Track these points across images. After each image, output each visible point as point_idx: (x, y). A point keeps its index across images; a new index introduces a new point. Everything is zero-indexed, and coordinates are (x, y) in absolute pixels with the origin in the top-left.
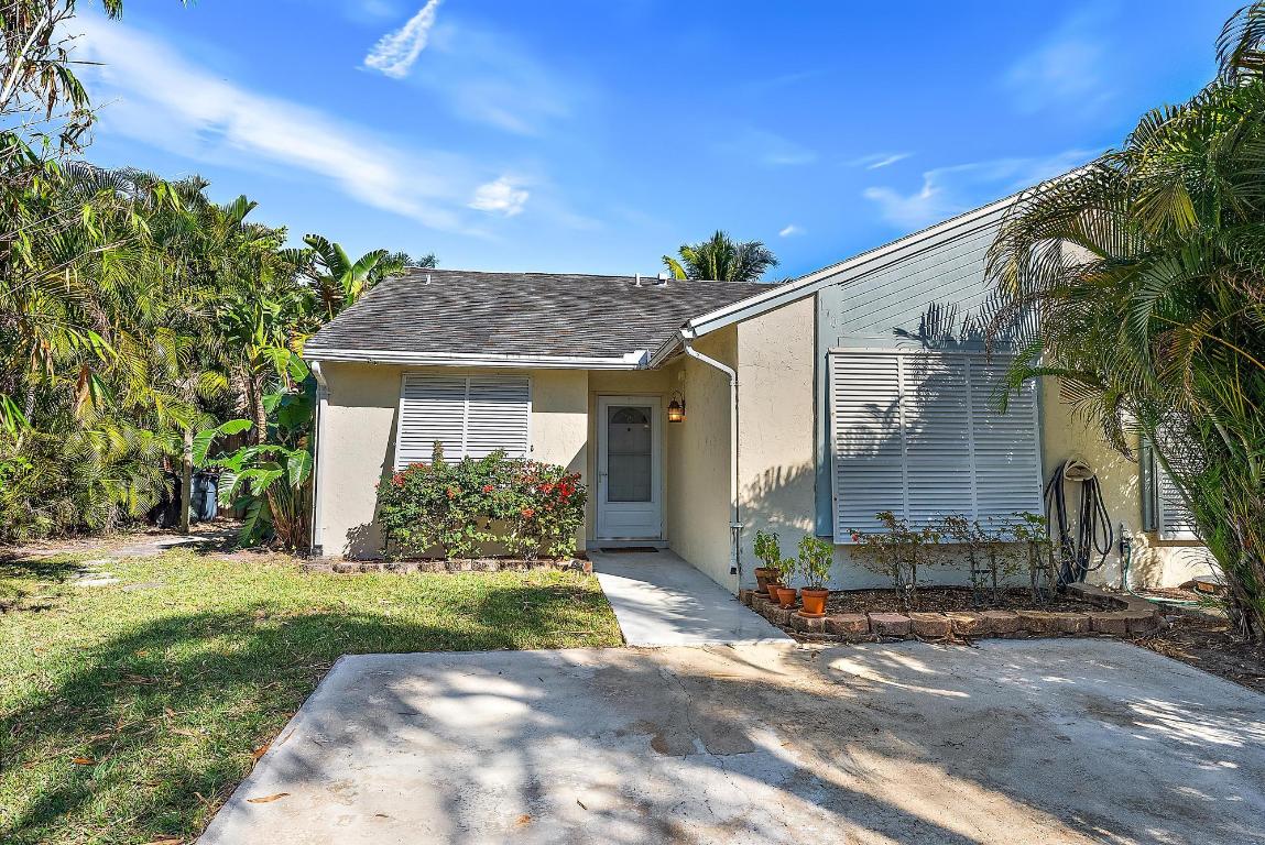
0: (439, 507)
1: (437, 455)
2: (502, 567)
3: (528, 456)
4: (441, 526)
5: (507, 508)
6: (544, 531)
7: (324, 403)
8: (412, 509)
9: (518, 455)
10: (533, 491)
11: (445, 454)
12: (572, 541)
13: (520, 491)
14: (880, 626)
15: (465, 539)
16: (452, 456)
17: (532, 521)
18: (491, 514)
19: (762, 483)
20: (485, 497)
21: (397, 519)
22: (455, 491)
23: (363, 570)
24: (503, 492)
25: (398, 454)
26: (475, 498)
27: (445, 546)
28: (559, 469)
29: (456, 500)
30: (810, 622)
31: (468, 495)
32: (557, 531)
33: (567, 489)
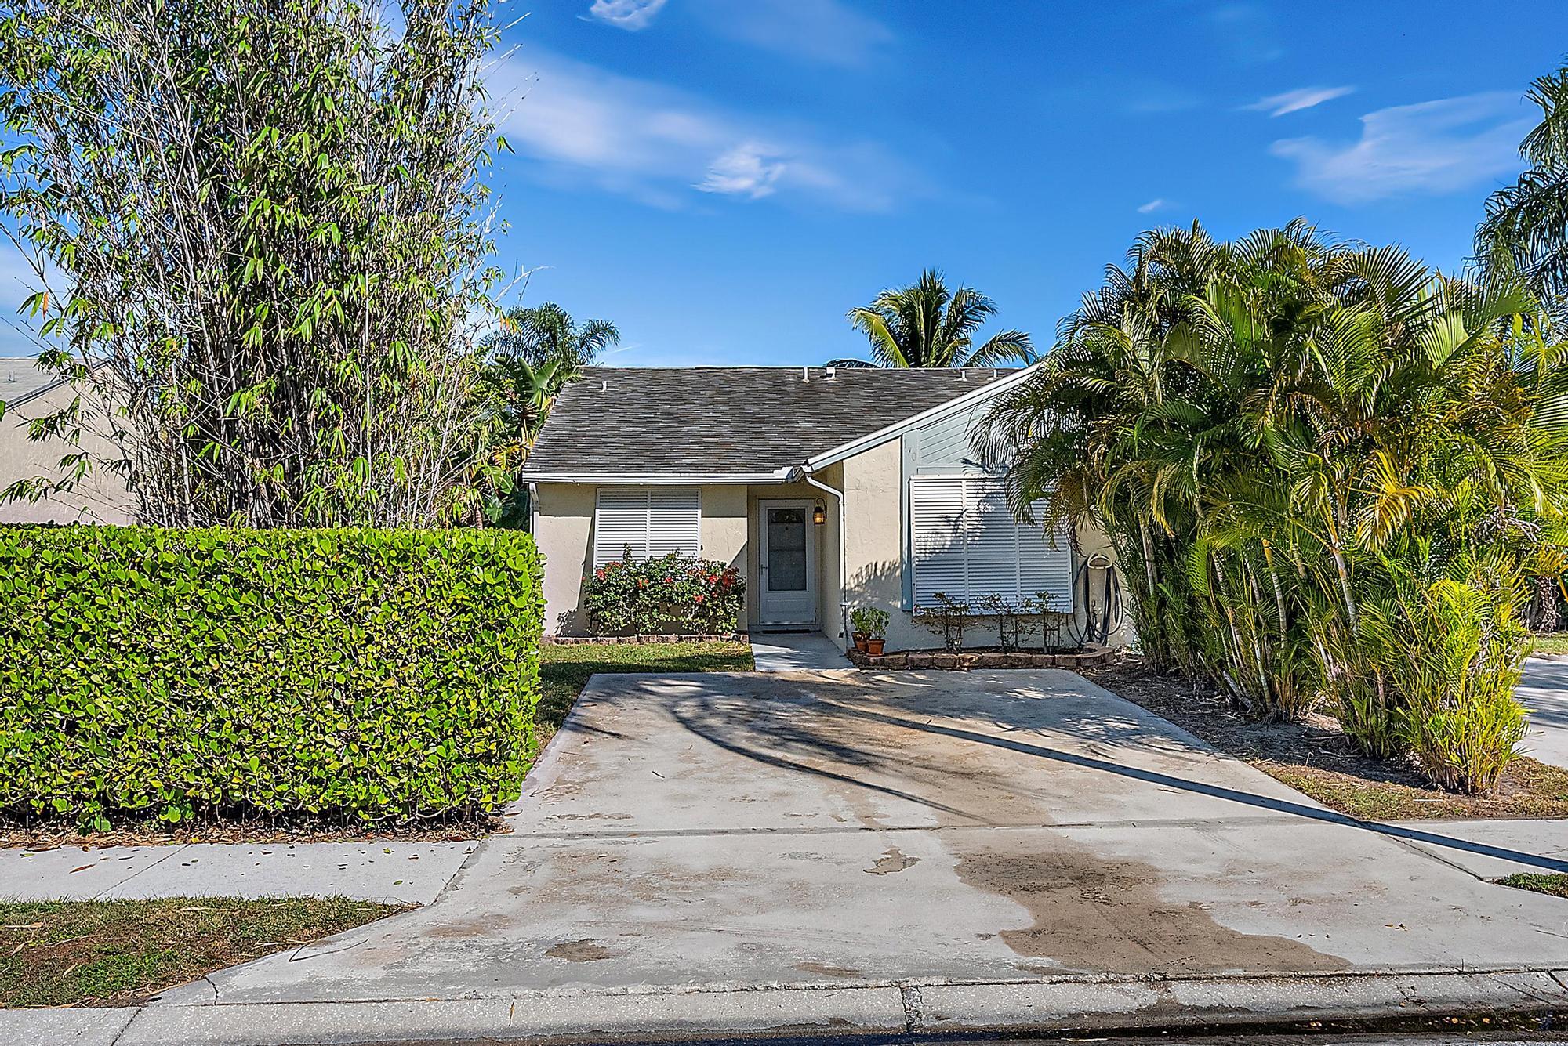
0: (633, 596)
1: (627, 557)
2: (681, 639)
3: (699, 555)
4: (632, 610)
5: (683, 595)
6: (712, 613)
7: (536, 514)
8: (612, 596)
9: (690, 553)
10: (703, 582)
11: (632, 554)
12: (733, 620)
13: (693, 582)
14: (912, 660)
15: (652, 619)
16: (640, 556)
17: (703, 606)
18: (671, 600)
19: (864, 574)
20: (666, 587)
21: (601, 604)
22: (643, 582)
23: (577, 642)
24: (681, 584)
25: (597, 555)
26: (659, 588)
27: (636, 626)
28: (723, 565)
29: (644, 591)
30: (872, 660)
31: (652, 586)
32: (722, 613)
33: (729, 580)
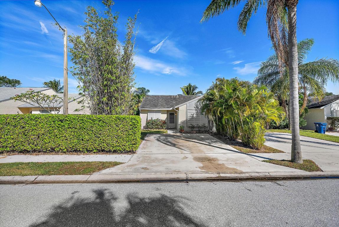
0: (152, 124)
1: (152, 119)
2: (158, 129)
5: (159, 124)
6: (162, 126)
7: (140, 113)
8: (150, 124)
9: (160, 118)
10: (161, 122)
12: (165, 127)
14: (188, 132)
15: (155, 127)
16: (153, 119)
19: (181, 122)
21: (148, 125)
22: (154, 122)
23: (145, 129)
24: (158, 122)
25: (148, 119)
26: (156, 123)
27: (153, 127)
28: (164, 120)
30: (182, 132)
33: (164, 122)
